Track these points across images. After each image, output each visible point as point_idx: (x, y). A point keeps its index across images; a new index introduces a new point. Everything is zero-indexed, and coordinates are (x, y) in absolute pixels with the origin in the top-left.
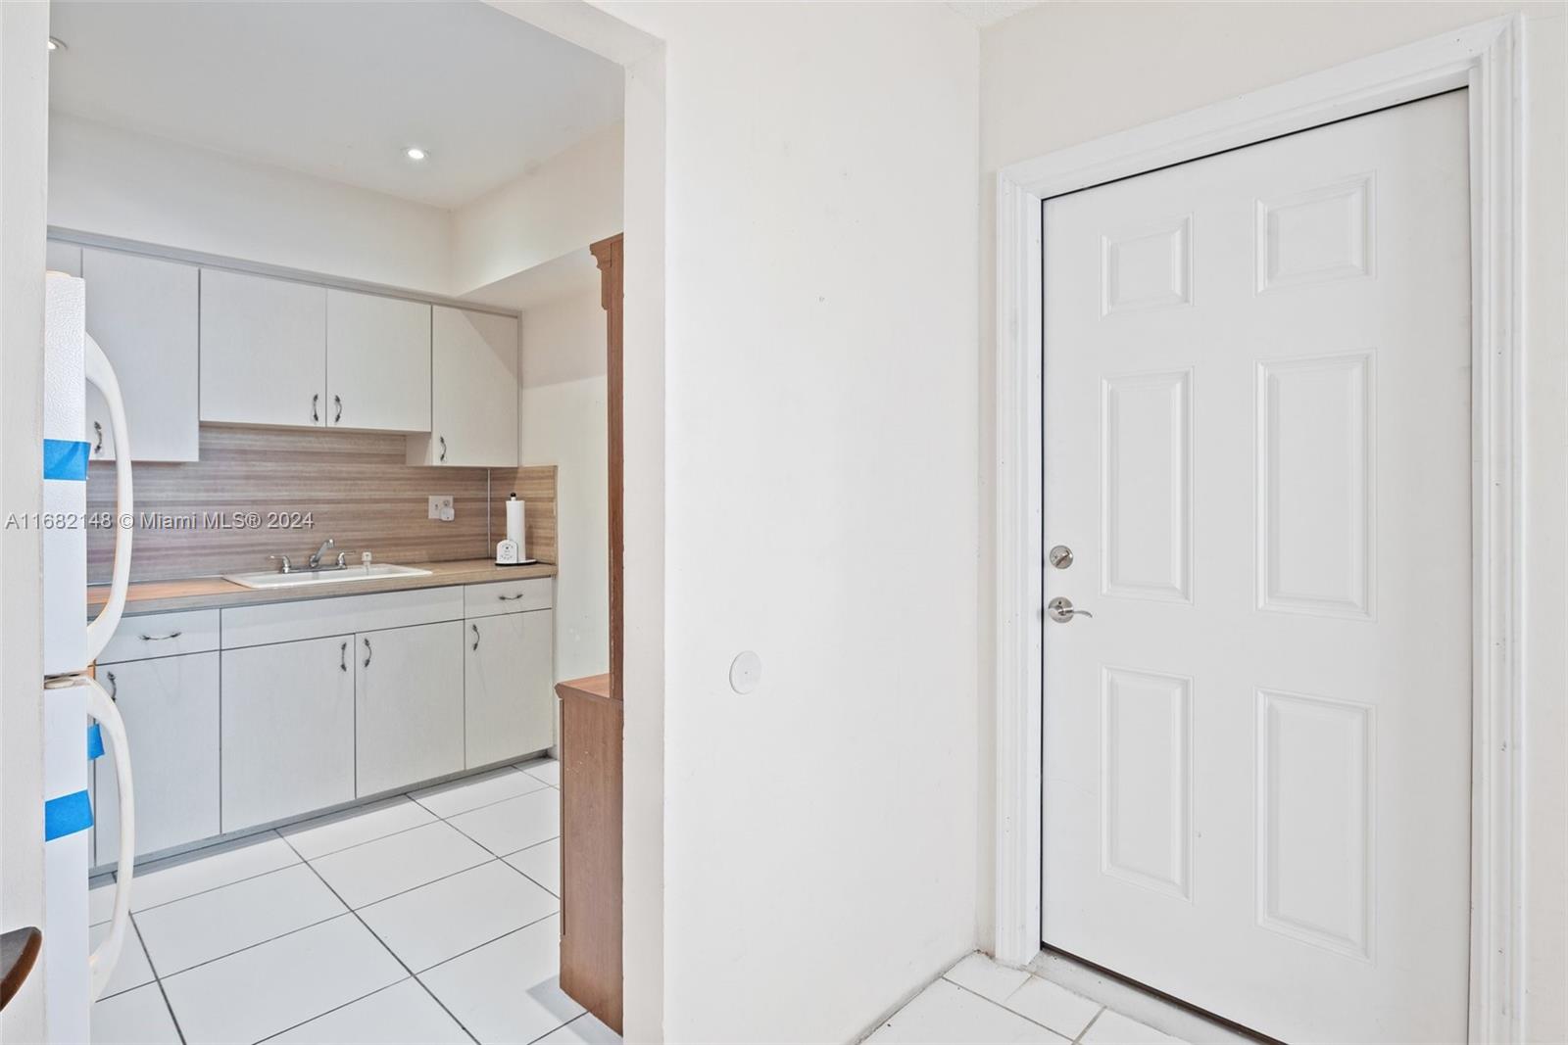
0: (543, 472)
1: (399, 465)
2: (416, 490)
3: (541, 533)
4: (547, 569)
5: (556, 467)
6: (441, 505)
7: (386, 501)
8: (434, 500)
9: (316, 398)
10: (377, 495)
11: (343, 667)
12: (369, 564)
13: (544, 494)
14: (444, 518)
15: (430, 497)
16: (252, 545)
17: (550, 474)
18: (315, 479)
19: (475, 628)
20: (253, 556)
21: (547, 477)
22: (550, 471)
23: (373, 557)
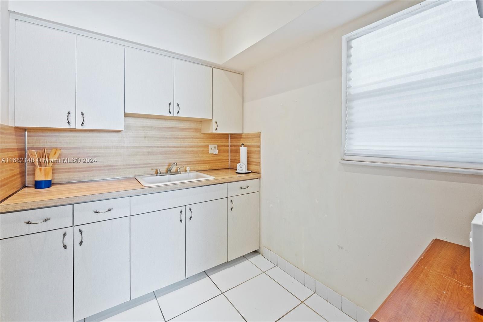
0: (254, 135)
1: (199, 133)
2: (205, 143)
3: (253, 160)
4: (257, 176)
5: (260, 133)
6: (213, 148)
7: (194, 146)
8: (211, 146)
9: (170, 104)
10: (191, 144)
11: (181, 221)
12: (189, 171)
13: (255, 144)
14: (214, 153)
15: (210, 145)
16: (147, 164)
17: (258, 136)
18: (169, 138)
19: (231, 201)
20: (147, 168)
21: (257, 137)
22: (257, 135)
23: (190, 169)
